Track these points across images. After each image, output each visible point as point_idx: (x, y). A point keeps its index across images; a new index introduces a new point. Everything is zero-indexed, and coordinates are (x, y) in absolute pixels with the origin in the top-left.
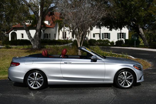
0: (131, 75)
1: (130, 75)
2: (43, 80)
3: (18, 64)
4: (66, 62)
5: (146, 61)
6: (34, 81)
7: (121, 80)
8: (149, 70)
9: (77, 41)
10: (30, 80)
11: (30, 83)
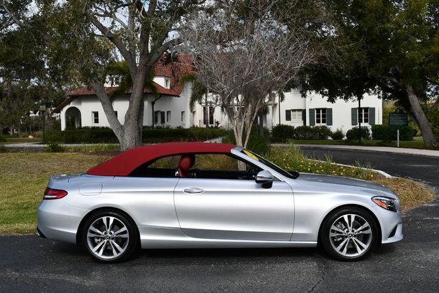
0: (367, 224)
1: (362, 225)
2: (127, 236)
3: (61, 193)
4: (188, 188)
5: (421, 185)
6: (104, 239)
7: (339, 237)
8: (427, 209)
9: (235, 130)
10: (93, 235)
11: (95, 245)
